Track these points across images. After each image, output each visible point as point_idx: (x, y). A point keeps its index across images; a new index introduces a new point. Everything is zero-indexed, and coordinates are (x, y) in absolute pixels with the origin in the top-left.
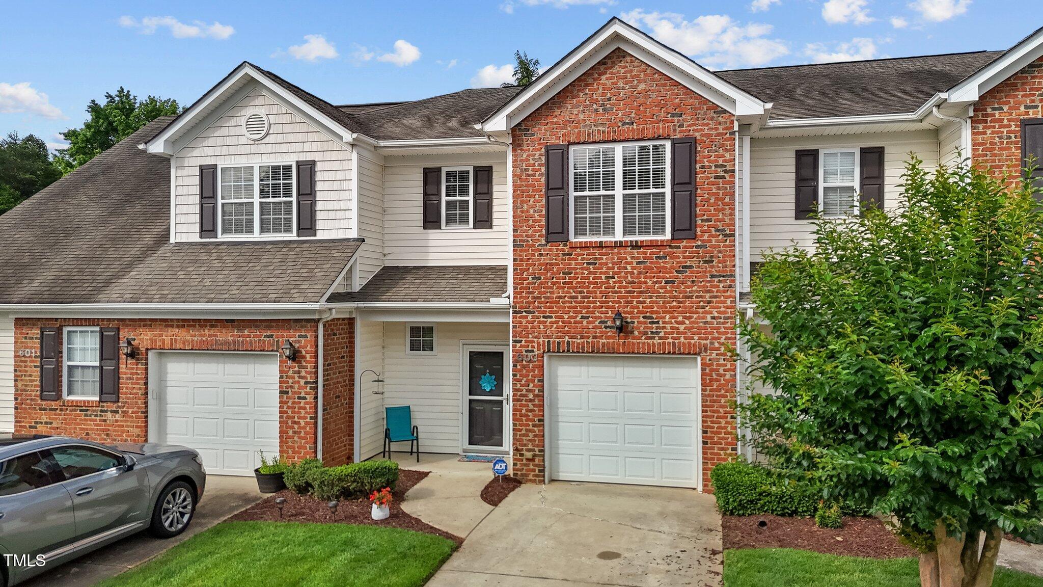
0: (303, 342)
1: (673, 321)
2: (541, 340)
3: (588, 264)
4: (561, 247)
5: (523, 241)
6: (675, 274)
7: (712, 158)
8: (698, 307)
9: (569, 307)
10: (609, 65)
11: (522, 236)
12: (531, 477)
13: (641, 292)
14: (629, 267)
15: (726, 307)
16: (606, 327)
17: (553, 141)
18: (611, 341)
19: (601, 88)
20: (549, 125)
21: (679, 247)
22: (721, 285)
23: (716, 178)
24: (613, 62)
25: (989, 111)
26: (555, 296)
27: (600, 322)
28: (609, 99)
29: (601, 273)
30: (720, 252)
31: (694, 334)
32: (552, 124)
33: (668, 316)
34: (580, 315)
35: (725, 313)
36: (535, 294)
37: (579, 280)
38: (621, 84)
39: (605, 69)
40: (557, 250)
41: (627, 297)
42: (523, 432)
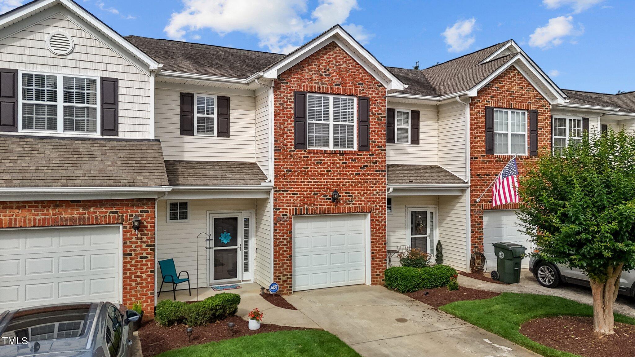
0: (145, 215)
1: (359, 195)
2: (291, 208)
3: (317, 163)
4: (303, 152)
5: (281, 147)
6: (360, 169)
7: (376, 109)
8: (370, 187)
9: (307, 188)
10: (328, 50)
11: (280, 144)
12: (285, 292)
13: (344, 179)
14: (338, 165)
15: (382, 187)
16: (327, 199)
17: (298, 89)
18: (329, 207)
19: (324, 62)
20: (296, 79)
21: (361, 155)
22: (381, 175)
23: (378, 120)
24: (330, 49)
25: (476, 101)
26: (299, 181)
27: (324, 196)
28: (328, 70)
29: (324, 168)
30: (380, 158)
31: (368, 201)
32: (298, 78)
33: (356, 192)
34: (313, 192)
35: (382, 190)
36: (288, 180)
37: (312, 172)
38: (334, 62)
39: (326, 52)
40: (301, 154)
41: (337, 182)
42: (281, 265)
